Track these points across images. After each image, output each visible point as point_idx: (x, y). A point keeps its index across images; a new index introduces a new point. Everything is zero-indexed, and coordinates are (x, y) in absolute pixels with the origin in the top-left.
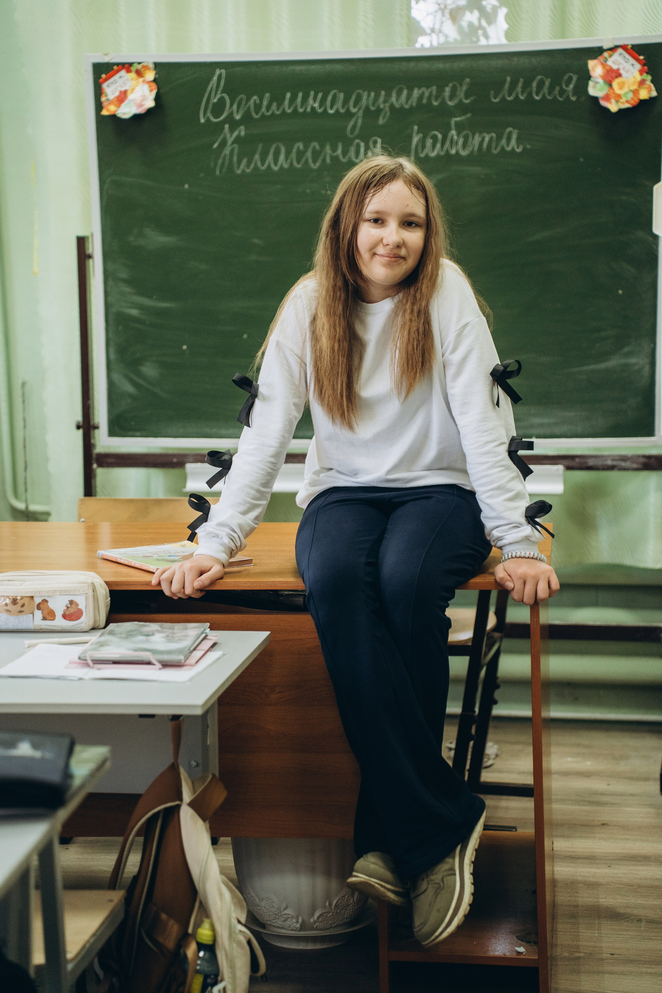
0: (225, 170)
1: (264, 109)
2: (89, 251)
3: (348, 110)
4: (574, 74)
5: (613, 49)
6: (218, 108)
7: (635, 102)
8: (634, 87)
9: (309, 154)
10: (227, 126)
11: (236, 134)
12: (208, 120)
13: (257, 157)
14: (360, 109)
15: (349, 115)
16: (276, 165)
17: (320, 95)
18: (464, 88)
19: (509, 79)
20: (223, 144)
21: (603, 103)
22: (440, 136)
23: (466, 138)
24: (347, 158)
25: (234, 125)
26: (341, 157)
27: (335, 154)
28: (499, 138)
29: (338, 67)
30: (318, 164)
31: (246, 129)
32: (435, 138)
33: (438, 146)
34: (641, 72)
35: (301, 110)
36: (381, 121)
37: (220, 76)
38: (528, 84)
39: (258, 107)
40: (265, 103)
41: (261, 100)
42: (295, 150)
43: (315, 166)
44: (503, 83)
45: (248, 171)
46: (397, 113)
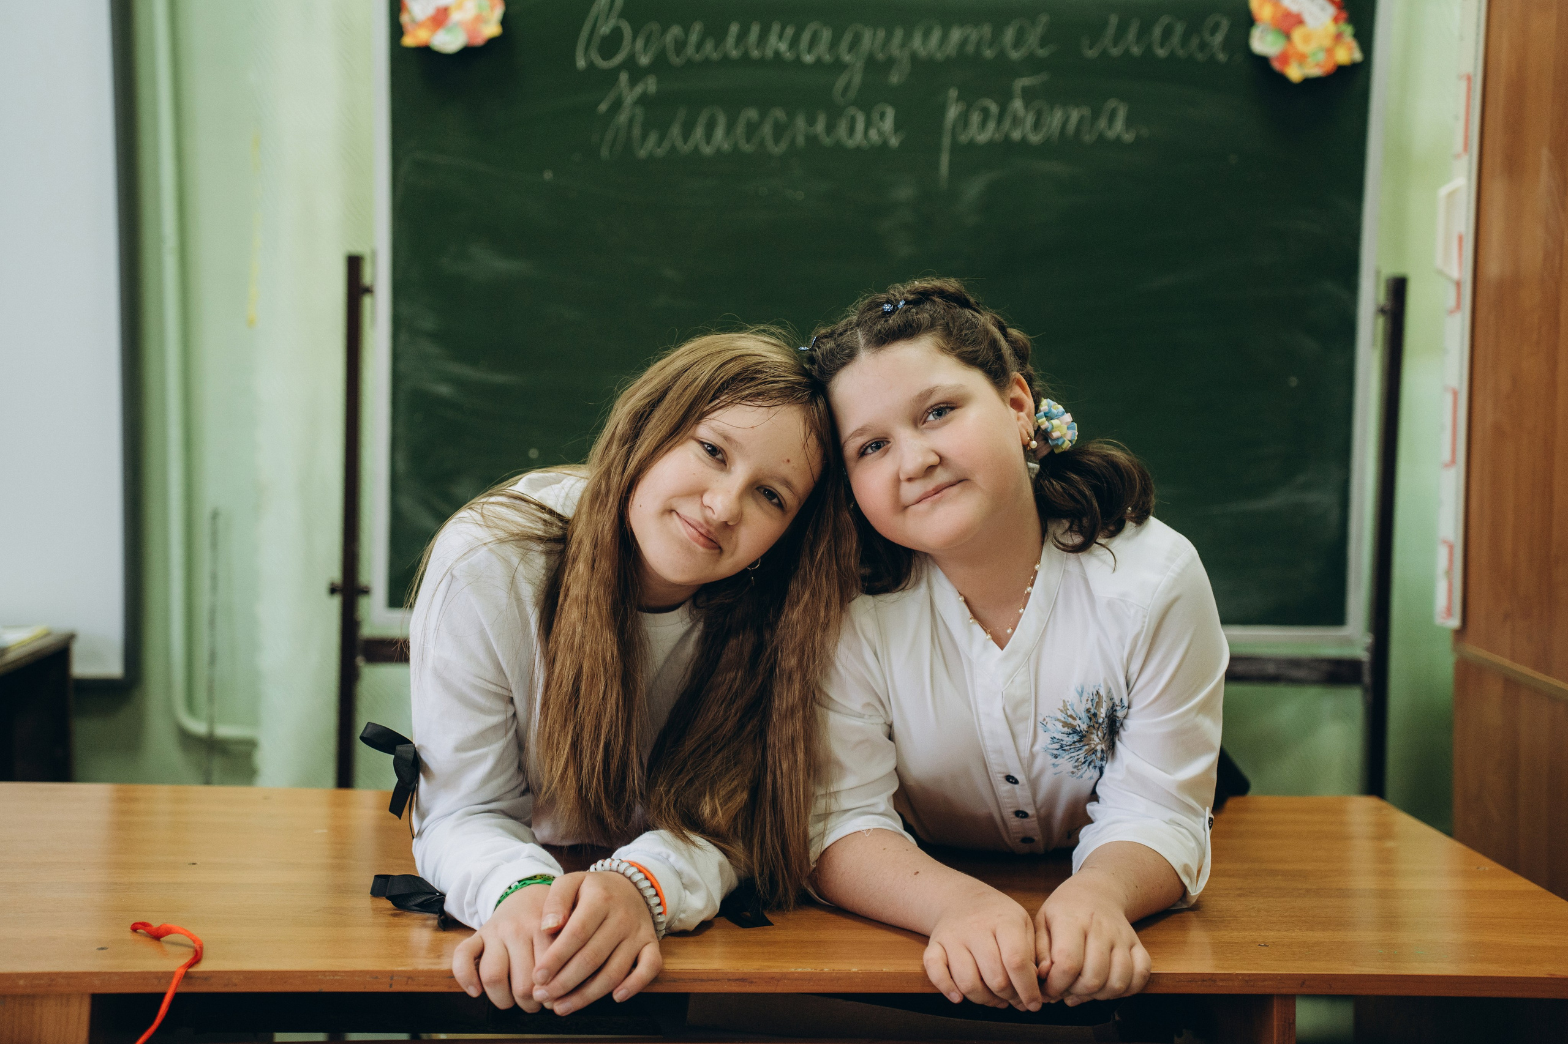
0: (618, 150)
1: (690, 50)
2: (367, 278)
3: (838, 56)
4: (1225, 15)
6: (610, 45)
7: (1330, 68)
8: (1327, 42)
9: (767, 129)
10: (624, 77)
11: (639, 89)
12: (591, 65)
13: (675, 131)
14: (857, 57)
16: (708, 143)
17: (790, 31)
18: (1039, 31)
19: (1114, 20)
20: (617, 105)
21: (1279, 66)
22: (994, 108)
23: (1039, 115)
24: (834, 137)
25: (637, 74)
26: (823, 136)
27: (813, 130)
28: (1096, 115)
30: (783, 146)
31: (658, 82)
32: (985, 112)
33: (991, 125)
34: (1336, 20)
35: (756, 55)
36: (895, 79)
38: (1144, 31)
39: (680, 46)
40: (694, 38)
41: (687, 32)
42: (742, 121)
43: (778, 149)
44: (1105, 24)
45: (660, 152)
46: (923, 67)
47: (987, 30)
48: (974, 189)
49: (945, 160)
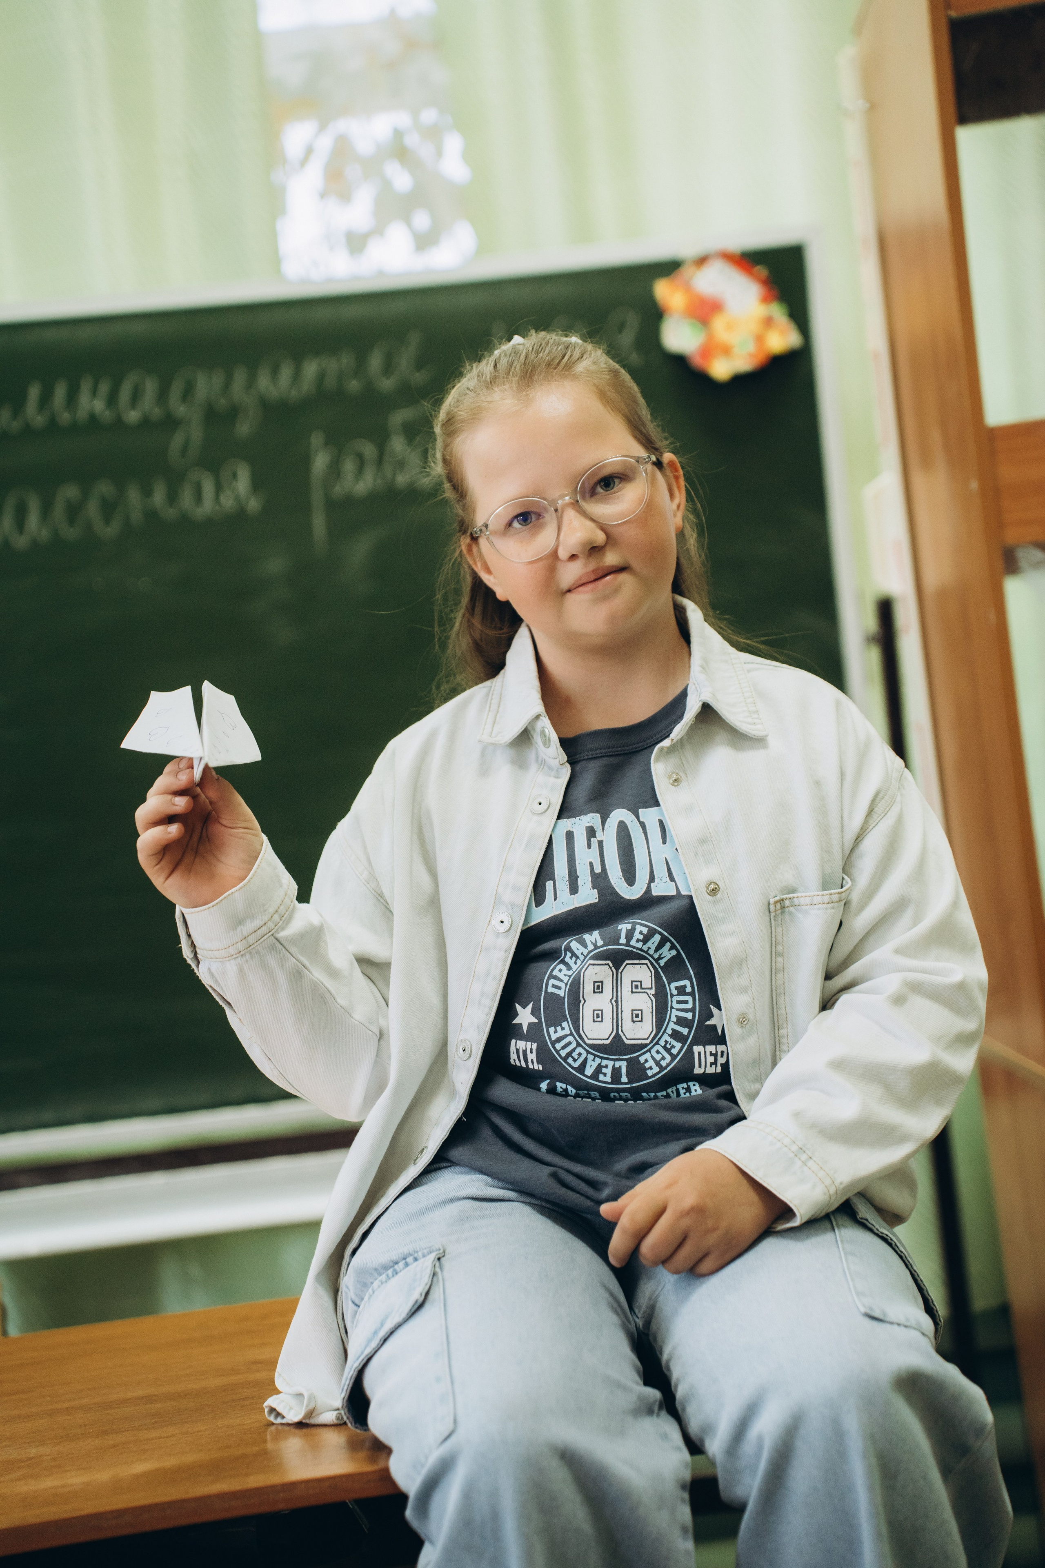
3: (167, 409)
4: (631, 310)
5: (702, 261)
7: (761, 359)
8: (756, 328)
9: (93, 509)
14: (193, 409)
15: (171, 423)
16: (20, 533)
17: (104, 388)
21: (700, 364)
22: (369, 451)
24: (177, 509)
26: (164, 509)
27: (151, 503)
30: (115, 526)
32: (360, 456)
33: (369, 473)
34: (765, 300)
35: (66, 419)
36: (244, 428)
42: (60, 502)
43: (110, 531)
46: (275, 410)
47: (347, 360)
48: (360, 550)
49: (319, 519)
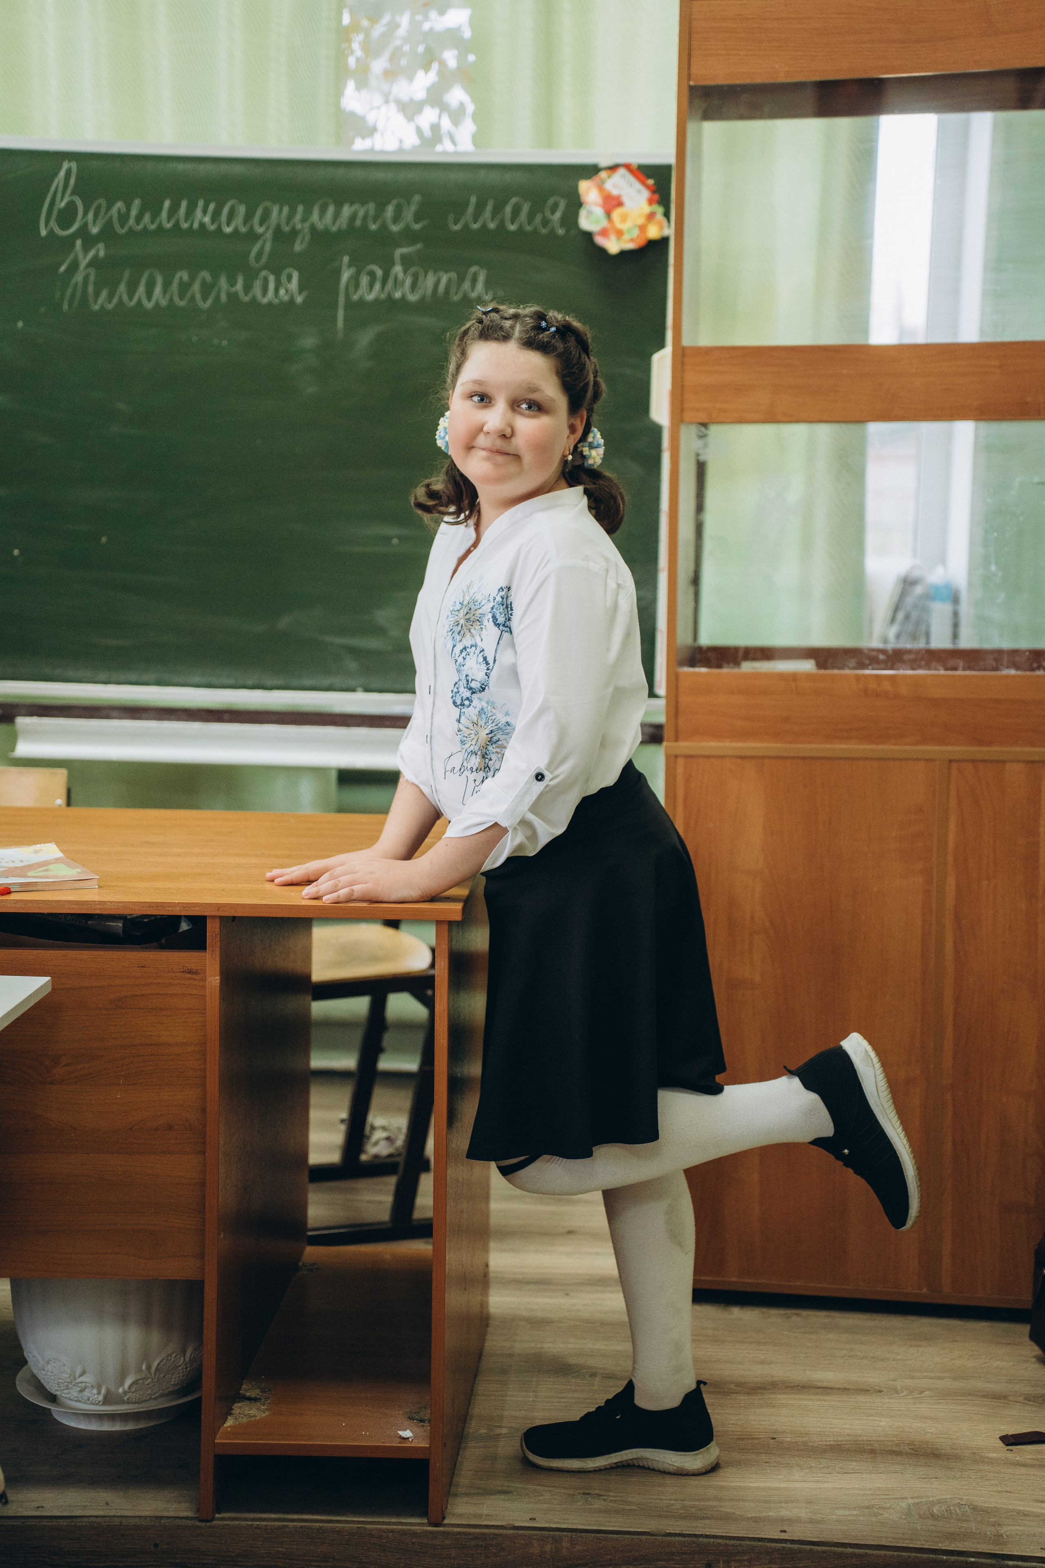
0: (76, 304)
1: (132, 221)
3: (252, 228)
4: (563, 197)
5: (613, 168)
6: (67, 217)
7: (641, 242)
8: (641, 221)
9: (196, 287)
10: (79, 243)
11: (91, 254)
12: (51, 233)
13: (122, 288)
14: (267, 229)
15: (253, 236)
16: (149, 299)
17: (212, 206)
18: (413, 208)
19: (473, 200)
20: (74, 267)
21: (600, 240)
22: (379, 273)
23: (416, 277)
24: (250, 296)
25: (89, 242)
26: (241, 294)
27: (234, 289)
28: (461, 279)
29: (238, 169)
30: (209, 302)
31: (106, 248)
32: (372, 275)
33: (377, 286)
34: (650, 202)
35: (185, 226)
36: (298, 247)
37: (68, 172)
38: (498, 209)
39: (123, 218)
40: (134, 212)
41: (129, 207)
42: (176, 281)
43: (205, 305)
44: (466, 205)
45: (110, 307)
46: (320, 237)
47: (371, 206)
48: (365, 338)
49: (341, 314)
